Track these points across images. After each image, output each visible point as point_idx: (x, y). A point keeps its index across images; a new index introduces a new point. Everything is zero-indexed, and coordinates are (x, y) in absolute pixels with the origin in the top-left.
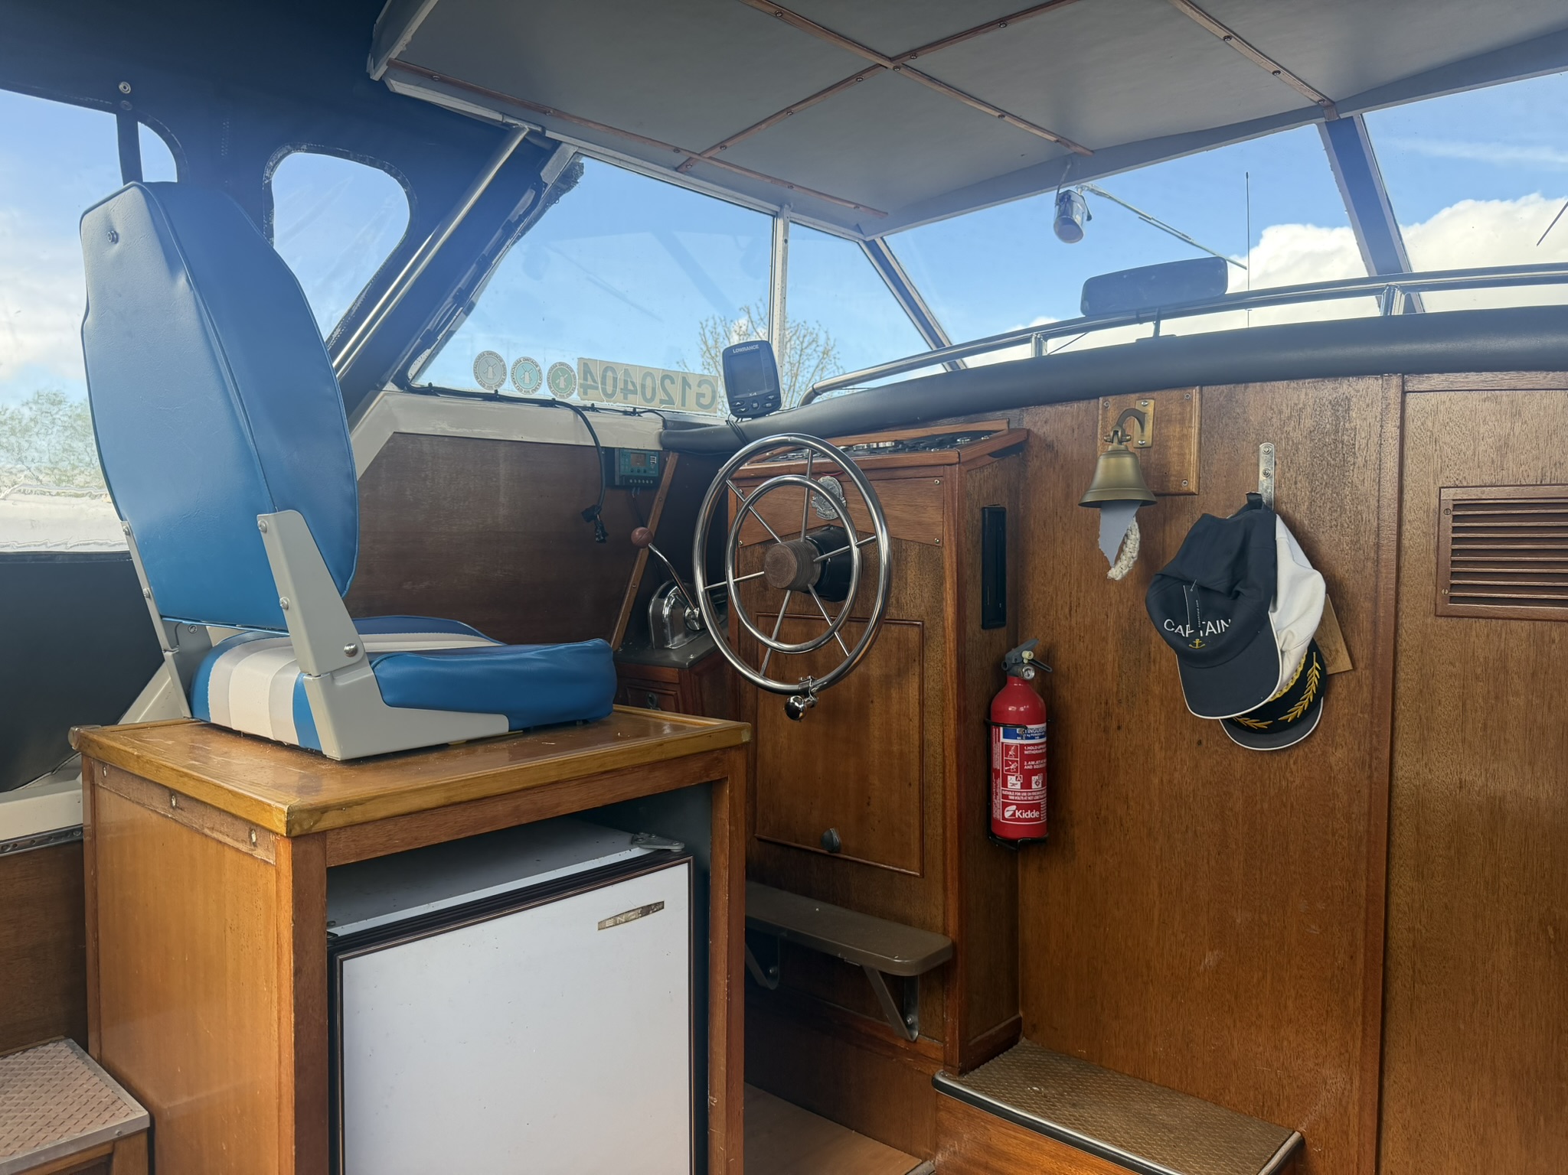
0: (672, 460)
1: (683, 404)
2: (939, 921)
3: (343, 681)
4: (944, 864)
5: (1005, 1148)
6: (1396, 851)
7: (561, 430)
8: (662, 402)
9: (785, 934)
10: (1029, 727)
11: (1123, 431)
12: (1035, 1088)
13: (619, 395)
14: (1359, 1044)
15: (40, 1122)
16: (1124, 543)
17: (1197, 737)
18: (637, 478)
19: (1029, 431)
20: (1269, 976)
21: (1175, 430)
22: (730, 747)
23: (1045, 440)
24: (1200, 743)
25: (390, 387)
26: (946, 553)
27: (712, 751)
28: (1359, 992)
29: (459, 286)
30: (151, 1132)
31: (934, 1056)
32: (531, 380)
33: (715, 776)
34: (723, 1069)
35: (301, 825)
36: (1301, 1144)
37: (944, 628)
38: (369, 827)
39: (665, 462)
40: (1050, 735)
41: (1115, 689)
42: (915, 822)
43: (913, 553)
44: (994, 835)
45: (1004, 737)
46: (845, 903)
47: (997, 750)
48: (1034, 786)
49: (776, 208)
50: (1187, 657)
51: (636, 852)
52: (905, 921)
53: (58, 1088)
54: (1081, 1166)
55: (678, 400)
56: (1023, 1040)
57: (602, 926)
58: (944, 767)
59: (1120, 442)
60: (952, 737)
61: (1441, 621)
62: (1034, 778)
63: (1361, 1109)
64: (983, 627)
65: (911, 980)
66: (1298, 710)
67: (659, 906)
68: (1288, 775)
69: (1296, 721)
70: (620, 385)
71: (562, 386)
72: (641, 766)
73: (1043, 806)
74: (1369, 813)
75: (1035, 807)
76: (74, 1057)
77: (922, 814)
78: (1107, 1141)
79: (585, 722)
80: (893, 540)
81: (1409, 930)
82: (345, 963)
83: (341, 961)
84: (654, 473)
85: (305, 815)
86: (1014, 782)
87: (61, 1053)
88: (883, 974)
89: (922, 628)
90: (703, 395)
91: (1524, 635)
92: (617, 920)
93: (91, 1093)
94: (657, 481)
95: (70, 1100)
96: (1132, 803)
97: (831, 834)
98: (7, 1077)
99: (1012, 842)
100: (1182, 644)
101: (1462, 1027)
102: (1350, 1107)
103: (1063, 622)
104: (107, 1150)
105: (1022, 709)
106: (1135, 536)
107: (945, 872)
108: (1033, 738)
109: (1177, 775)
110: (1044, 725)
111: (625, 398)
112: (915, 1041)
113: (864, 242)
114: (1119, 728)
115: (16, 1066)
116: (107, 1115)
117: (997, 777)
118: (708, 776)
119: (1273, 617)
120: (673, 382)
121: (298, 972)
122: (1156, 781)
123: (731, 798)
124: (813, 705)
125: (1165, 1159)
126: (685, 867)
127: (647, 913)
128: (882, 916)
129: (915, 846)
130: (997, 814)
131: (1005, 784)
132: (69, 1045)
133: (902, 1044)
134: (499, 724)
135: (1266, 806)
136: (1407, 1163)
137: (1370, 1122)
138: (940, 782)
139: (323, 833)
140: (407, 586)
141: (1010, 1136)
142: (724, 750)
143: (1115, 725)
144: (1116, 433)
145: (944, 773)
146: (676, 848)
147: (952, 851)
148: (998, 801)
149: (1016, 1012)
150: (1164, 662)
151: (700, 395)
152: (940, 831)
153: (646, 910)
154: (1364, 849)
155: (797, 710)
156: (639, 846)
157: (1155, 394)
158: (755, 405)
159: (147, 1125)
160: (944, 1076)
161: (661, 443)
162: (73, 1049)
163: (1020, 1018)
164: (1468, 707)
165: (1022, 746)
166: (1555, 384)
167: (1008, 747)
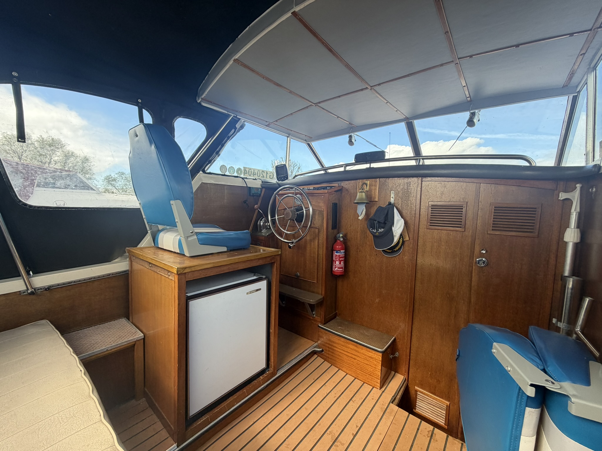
0: (264, 190)
1: (266, 178)
2: (320, 292)
3: (190, 239)
4: (322, 280)
5: (333, 340)
6: (417, 278)
7: (239, 183)
8: (262, 177)
9: (287, 295)
10: (341, 251)
11: (363, 187)
12: (340, 327)
13: (252, 175)
14: (408, 318)
15: (118, 337)
16: (362, 212)
17: (376, 254)
18: (256, 194)
19: (342, 186)
20: (389, 304)
21: (373, 188)
22: (276, 255)
23: (346, 189)
24: (376, 255)
25: (201, 172)
26: (324, 213)
27: (273, 256)
28: (408, 307)
29: (217, 150)
30: (144, 339)
31: (318, 320)
32: (232, 171)
33: (273, 261)
34: (273, 324)
35: (180, 271)
36: (395, 339)
37: (323, 229)
38: (196, 272)
39: (262, 190)
40: (345, 252)
41: (359, 243)
42: (316, 271)
43: (317, 213)
44: (333, 274)
45: (336, 253)
46: (300, 288)
47: (334, 256)
48: (342, 264)
49: (288, 135)
50: (375, 236)
51: (255, 278)
52: (313, 292)
53: (122, 329)
54: (349, 344)
55: (265, 177)
56: (337, 317)
57: (247, 294)
58: (323, 259)
59: (362, 190)
60: (325, 253)
61: (428, 230)
62: (342, 262)
63: (408, 332)
64: (332, 229)
65: (314, 305)
66: (397, 248)
67: (260, 289)
68: (395, 262)
69: (397, 250)
70: (252, 173)
71: (239, 173)
72: (256, 259)
73: (343, 268)
74: (411, 270)
75: (342, 268)
76: (126, 322)
77: (317, 269)
78: (355, 339)
79: (244, 249)
80: (313, 210)
81: (419, 295)
82: (190, 302)
83: (189, 302)
84: (260, 193)
85: (181, 269)
86: (337, 263)
87: (123, 321)
88: (308, 303)
89: (319, 229)
90: (271, 176)
91: (445, 233)
92: (251, 292)
93: (130, 330)
94: (260, 195)
95: (125, 332)
96: (362, 267)
97: (297, 274)
98: (110, 327)
99: (337, 275)
100: (374, 234)
101: (429, 315)
102: (405, 331)
103: (349, 228)
104: (134, 343)
105: (340, 247)
106: (365, 210)
107: (322, 282)
108: (342, 253)
109: (372, 261)
110: (344, 250)
111: (253, 176)
112: (314, 318)
113: (307, 144)
114: (360, 251)
115: (113, 324)
116: (134, 335)
117: (334, 262)
118: (271, 261)
119: (393, 228)
120: (264, 173)
121: (179, 304)
122: (367, 263)
123: (276, 266)
124: (294, 246)
125: (367, 343)
126: (266, 281)
127: (257, 291)
128: (308, 291)
129: (316, 276)
130: (334, 270)
131: (335, 263)
132: (125, 319)
133: (312, 318)
134: (225, 249)
135: (390, 268)
136: (417, 343)
137: (410, 335)
138: (322, 263)
139: (185, 273)
140: (204, 217)
141: (334, 338)
142: (275, 255)
143: (359, 251)
144: (361, 188)
145: (323, 261)
146: (264, 277)
147: (324, 277)
148: (334, 267)
149: (336, 311)
150: (370, 237)
151: (270, 176)
152: (321, 273)
153: (257, 290)
154: (410, 278)
155: (291, 247)
156: (256, 276)
157: (370, 180)
158: (282, 178)
159: (143, 337)
160: (320, 325)
161: (261, 186)
162: (126, 320)
163: (337, 312)
164: (433, 248)
165: (339, 255)
166: (454, 180)
167: (336, 255)
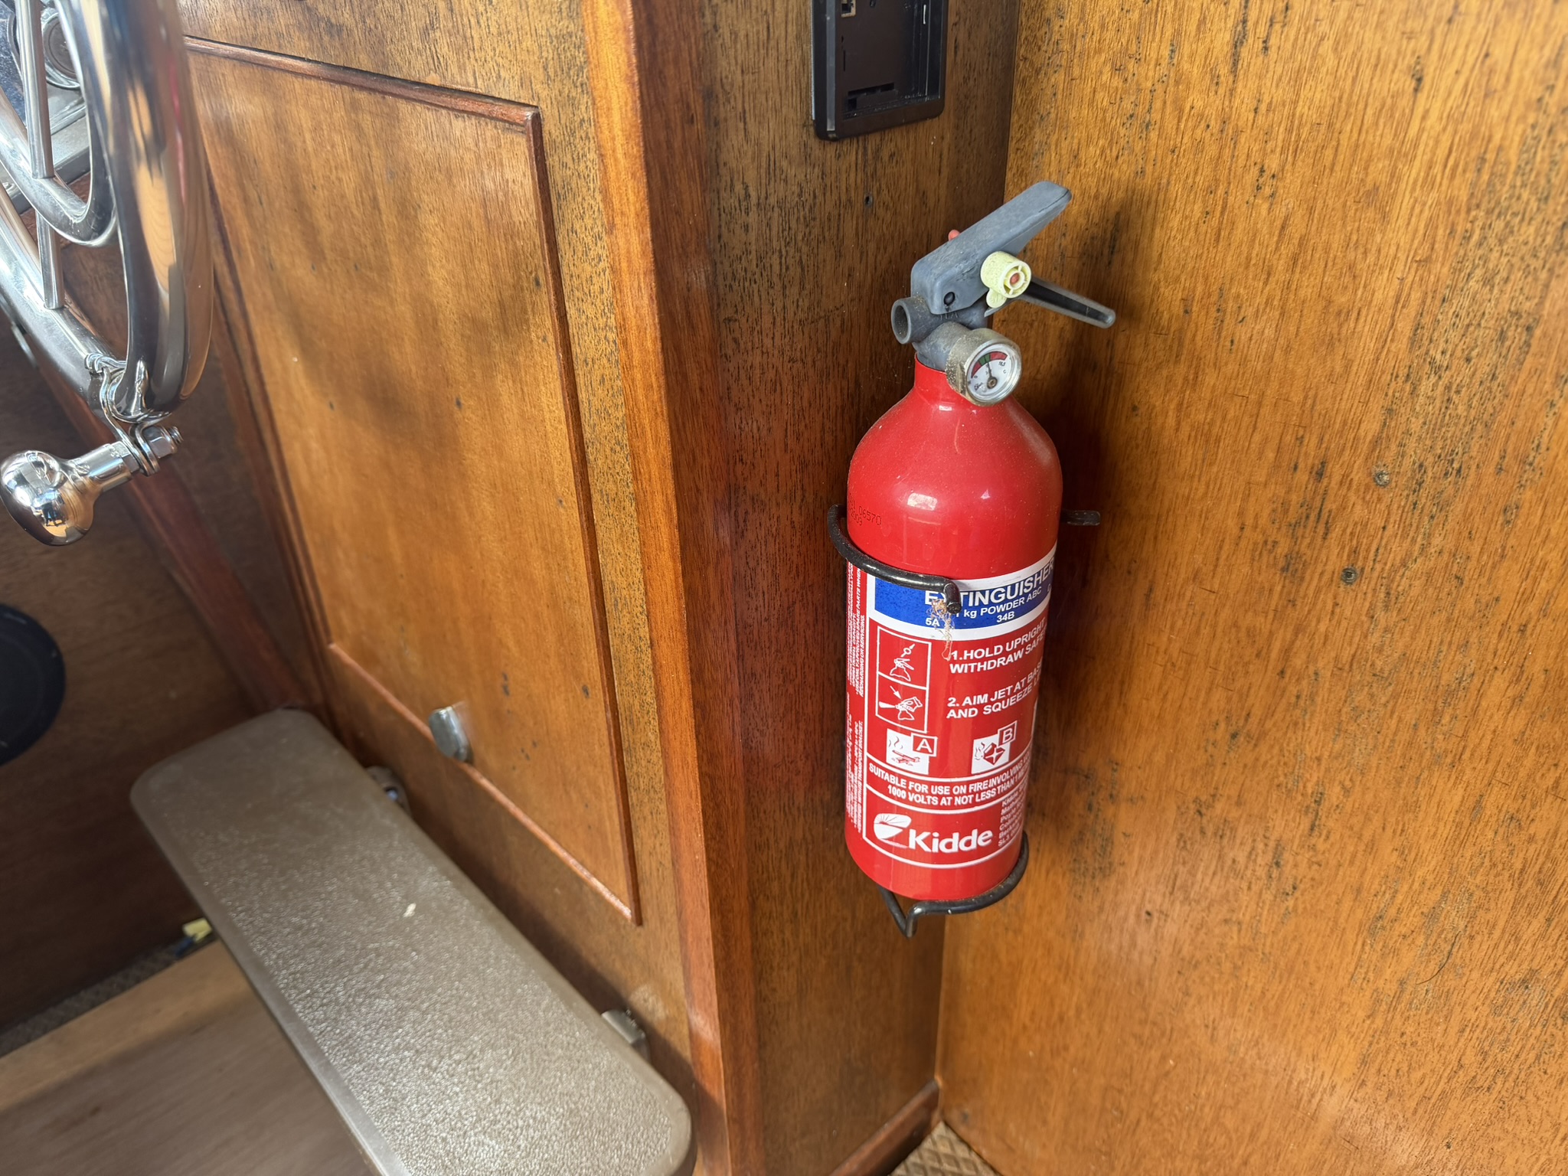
42: (609, 791)
48: (979, 765)
56: (937, 1129)
58: (659, 690)
62: (983, 743)
73: (1007, 820)
75: (977, 821)
77: (624, 783)
86: (908, 751)
89: (537, 142)
97: (448, 719)
105: (959, 505)
108: (990, 620)
110: (1044, 562)
117: (855, 716)
129: (616, 847)
131: (878, 748)
138: (655, 725)
145: (660, 705)
148: (858, 791)
149: (926, 1087)
152: (667, 849)
163: (936, 1091)
165: (945, 643)
167: (891, 645)
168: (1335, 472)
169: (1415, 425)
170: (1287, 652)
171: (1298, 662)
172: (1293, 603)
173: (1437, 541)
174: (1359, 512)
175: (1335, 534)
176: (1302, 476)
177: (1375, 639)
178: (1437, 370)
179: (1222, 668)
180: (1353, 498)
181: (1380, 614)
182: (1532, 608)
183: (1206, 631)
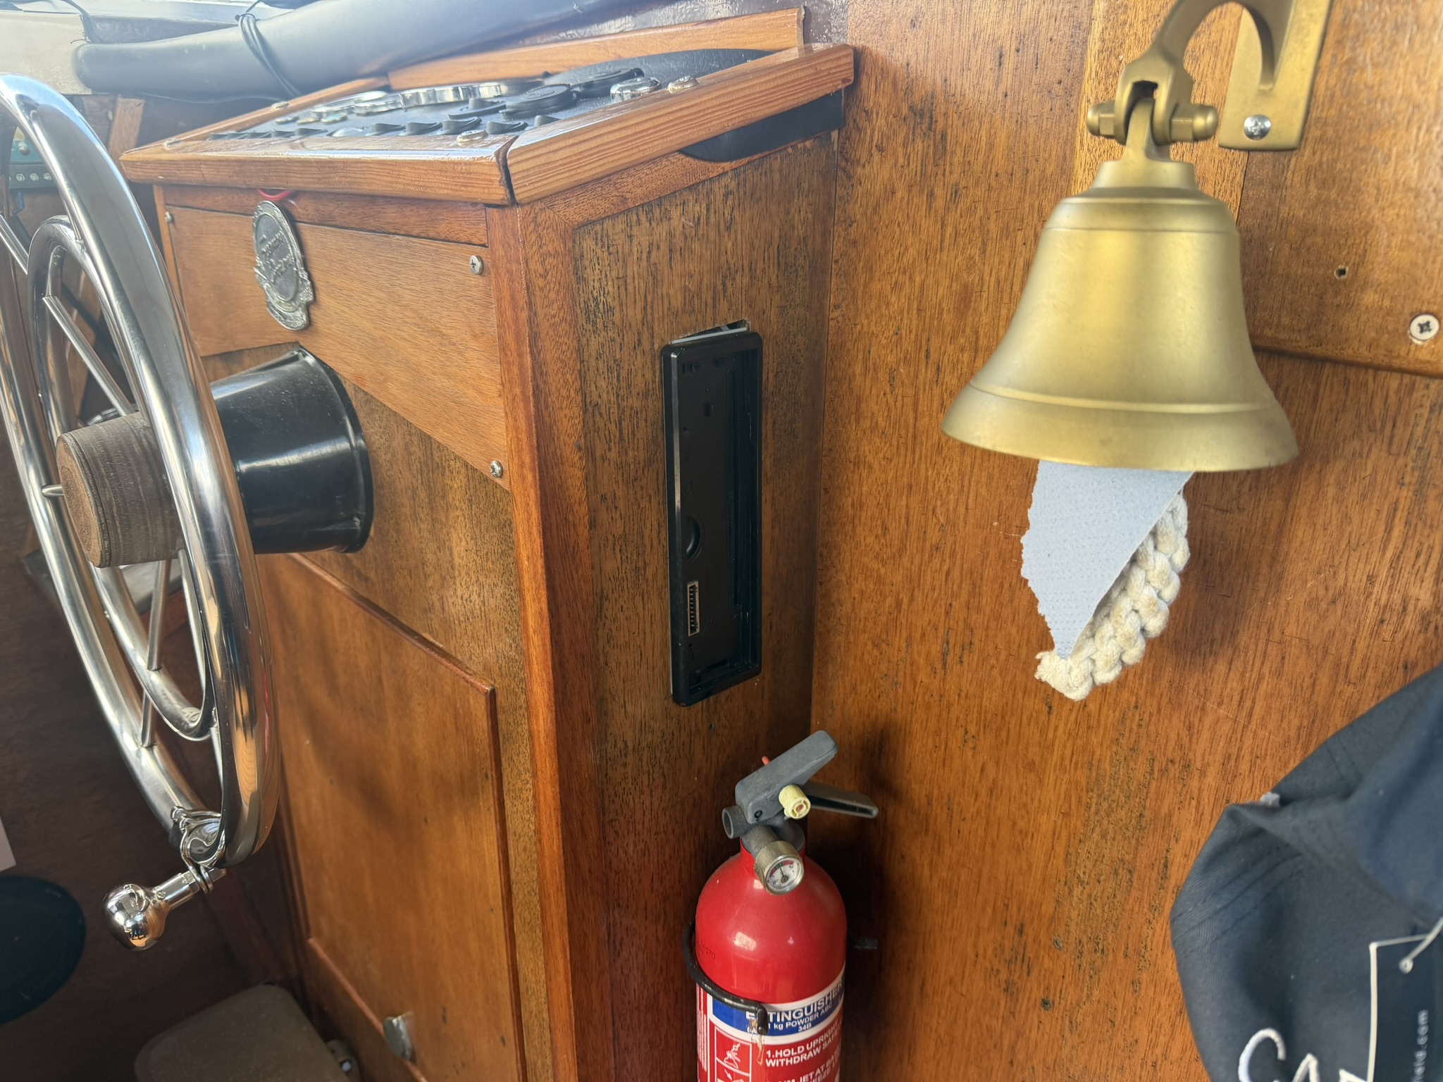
43: (455, 483)
64: (676, 699)
89: (492, 703)
105: (773, 943)
108: (794, 1030)
144: (1144, 91)
165: (760, 1048)
167: (724, 1044)
168: (1029, 930)
169: (1074, 914)
170: (1013, 1048)
171: (1021, 1057)
172: (1013, 1014)
173: (1096, 993)
174: (1047, 963)
175: (1034, 973)
176: (1010, 930)
177: (1066, 1051)
178: (1082, 883)
179: (972, 1050)
180: (1042, 953)
181: (1067, 1034)
182: (1158, 1051)
183: (960, 1022)
